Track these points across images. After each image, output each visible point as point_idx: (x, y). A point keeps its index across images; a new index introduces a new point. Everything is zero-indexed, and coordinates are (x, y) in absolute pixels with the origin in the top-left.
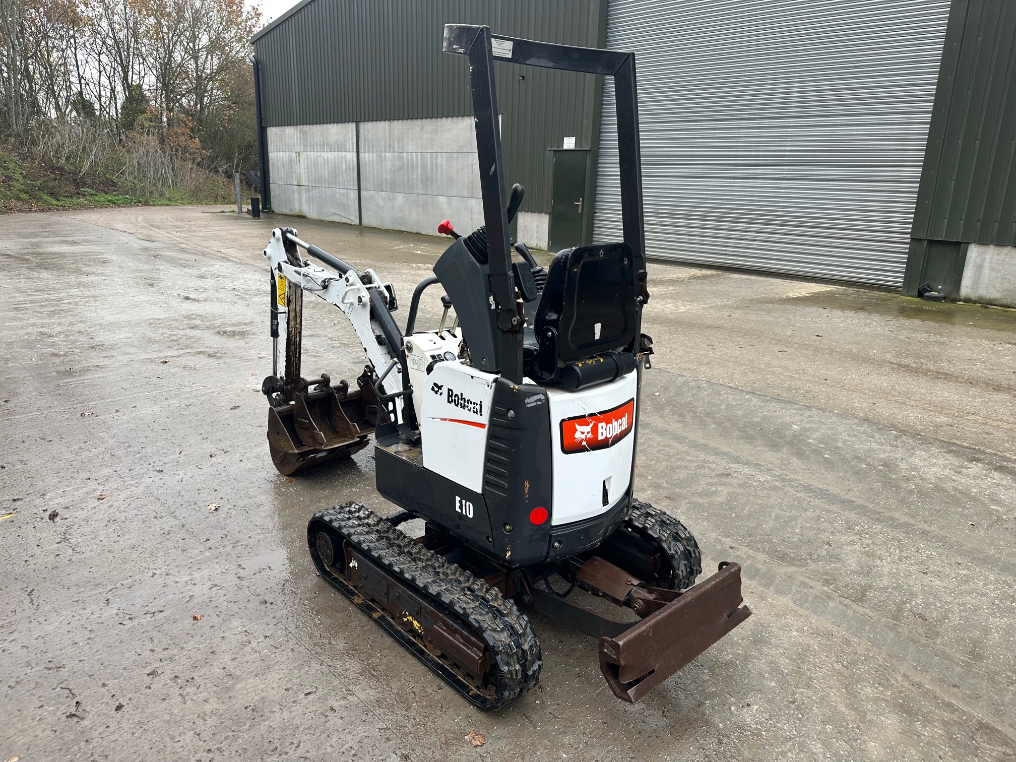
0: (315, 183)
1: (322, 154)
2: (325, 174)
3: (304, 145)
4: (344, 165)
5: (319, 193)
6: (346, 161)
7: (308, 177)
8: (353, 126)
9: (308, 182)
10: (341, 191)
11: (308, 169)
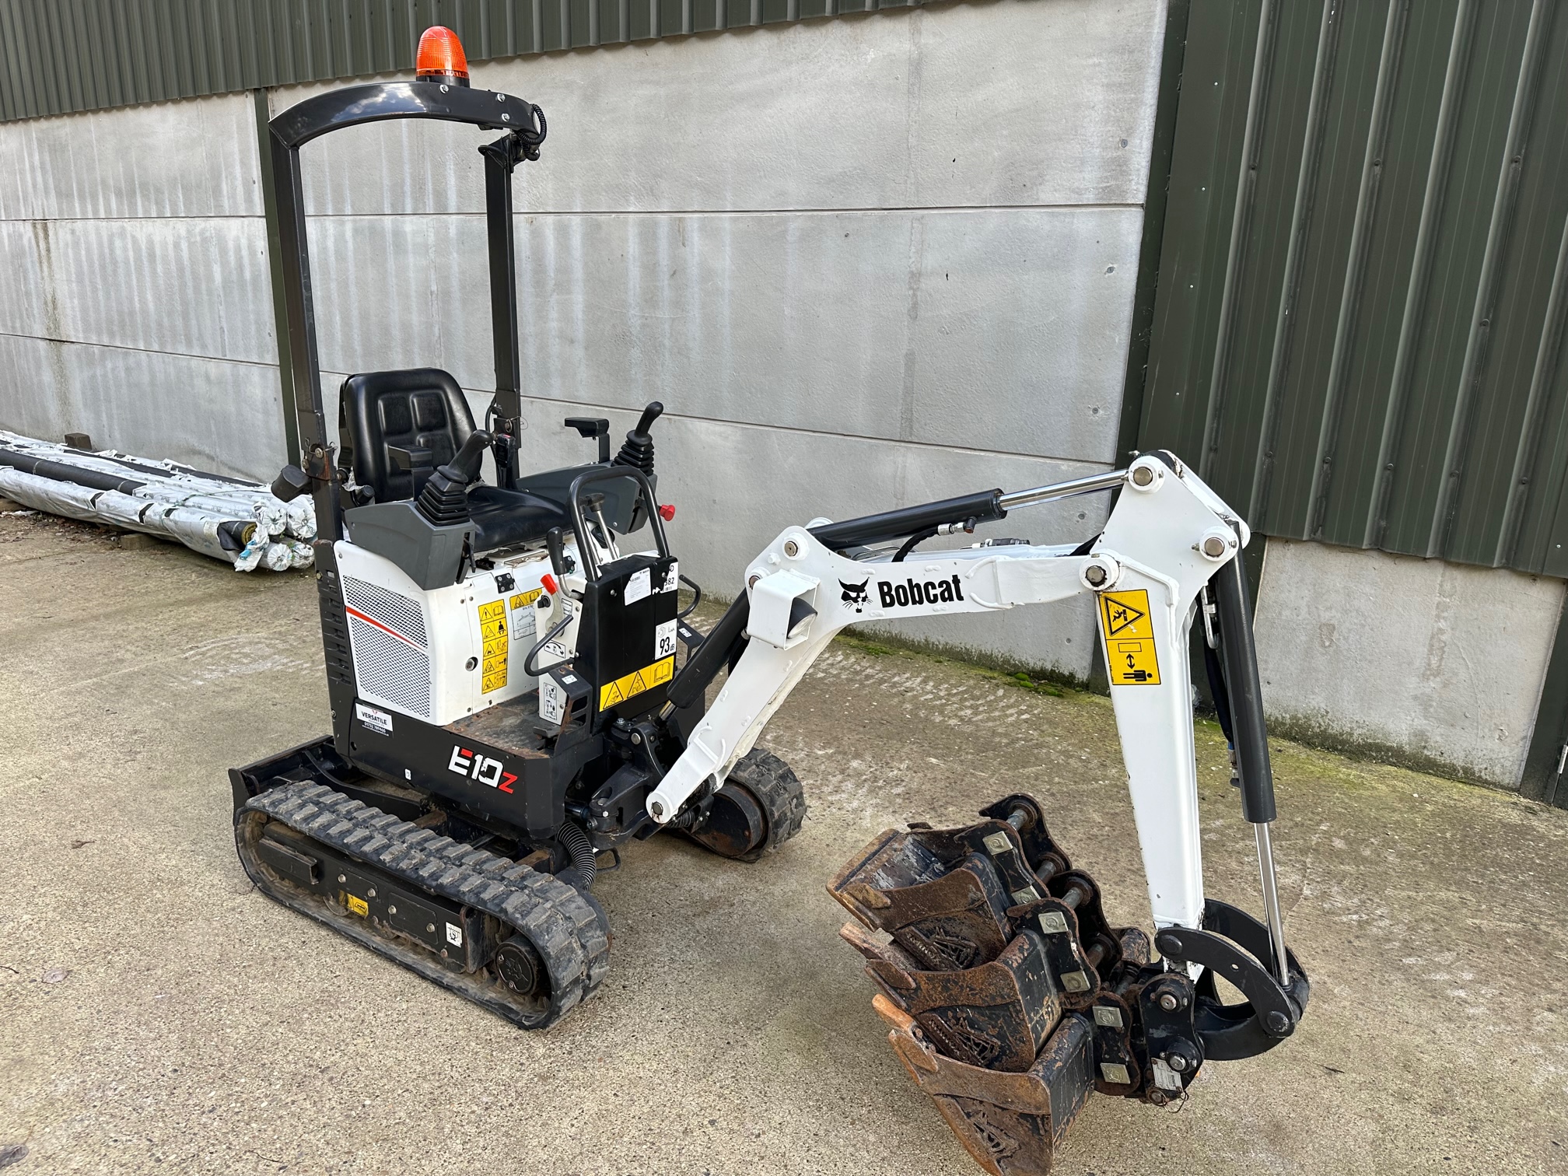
0: (112, 335)
1: (128, 225)
2: (143, 301)
3: (59, 194)
4: (217, 270)
5: (128, 370)
6: (223, 252)
7: (84, 310)
8: (250, 111)
9: (86, 330)
10: (212, 368)
11: (80, 281)
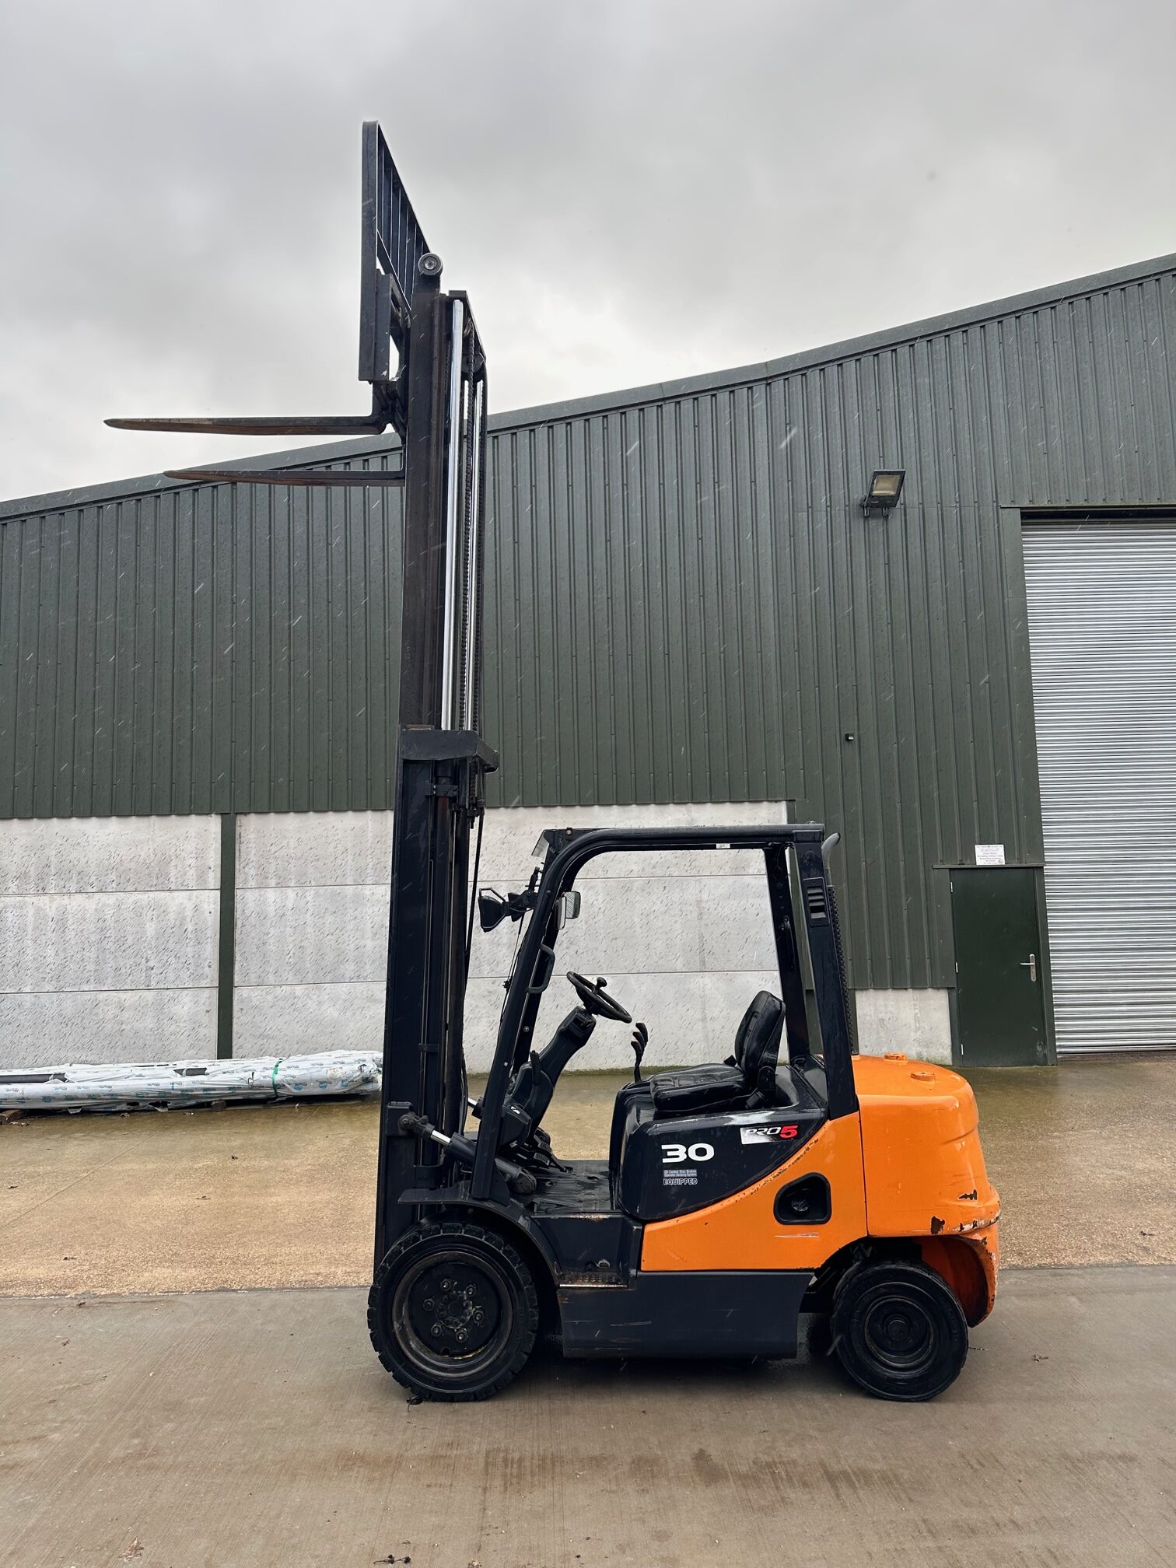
1: (32, 899)
4: (147, 927)
8: (212, 825)
10: (129, 997)
